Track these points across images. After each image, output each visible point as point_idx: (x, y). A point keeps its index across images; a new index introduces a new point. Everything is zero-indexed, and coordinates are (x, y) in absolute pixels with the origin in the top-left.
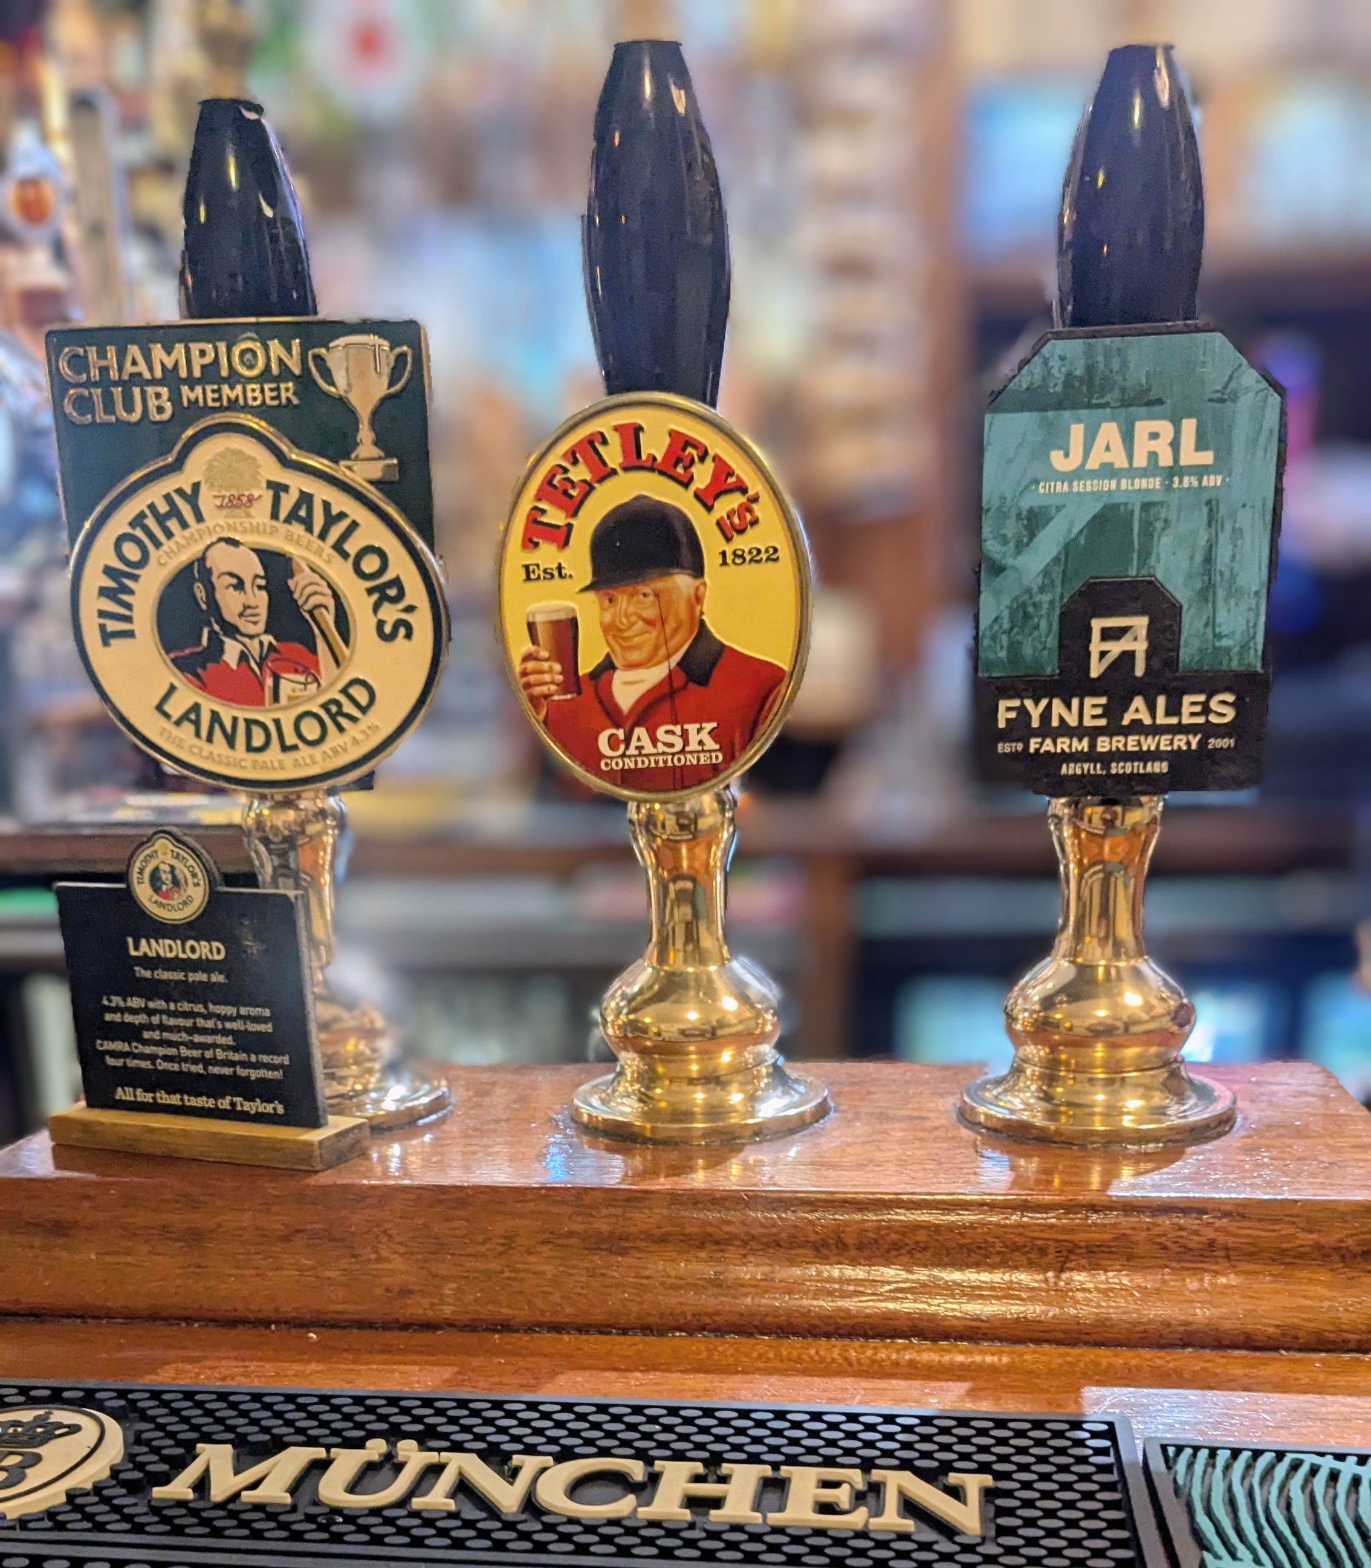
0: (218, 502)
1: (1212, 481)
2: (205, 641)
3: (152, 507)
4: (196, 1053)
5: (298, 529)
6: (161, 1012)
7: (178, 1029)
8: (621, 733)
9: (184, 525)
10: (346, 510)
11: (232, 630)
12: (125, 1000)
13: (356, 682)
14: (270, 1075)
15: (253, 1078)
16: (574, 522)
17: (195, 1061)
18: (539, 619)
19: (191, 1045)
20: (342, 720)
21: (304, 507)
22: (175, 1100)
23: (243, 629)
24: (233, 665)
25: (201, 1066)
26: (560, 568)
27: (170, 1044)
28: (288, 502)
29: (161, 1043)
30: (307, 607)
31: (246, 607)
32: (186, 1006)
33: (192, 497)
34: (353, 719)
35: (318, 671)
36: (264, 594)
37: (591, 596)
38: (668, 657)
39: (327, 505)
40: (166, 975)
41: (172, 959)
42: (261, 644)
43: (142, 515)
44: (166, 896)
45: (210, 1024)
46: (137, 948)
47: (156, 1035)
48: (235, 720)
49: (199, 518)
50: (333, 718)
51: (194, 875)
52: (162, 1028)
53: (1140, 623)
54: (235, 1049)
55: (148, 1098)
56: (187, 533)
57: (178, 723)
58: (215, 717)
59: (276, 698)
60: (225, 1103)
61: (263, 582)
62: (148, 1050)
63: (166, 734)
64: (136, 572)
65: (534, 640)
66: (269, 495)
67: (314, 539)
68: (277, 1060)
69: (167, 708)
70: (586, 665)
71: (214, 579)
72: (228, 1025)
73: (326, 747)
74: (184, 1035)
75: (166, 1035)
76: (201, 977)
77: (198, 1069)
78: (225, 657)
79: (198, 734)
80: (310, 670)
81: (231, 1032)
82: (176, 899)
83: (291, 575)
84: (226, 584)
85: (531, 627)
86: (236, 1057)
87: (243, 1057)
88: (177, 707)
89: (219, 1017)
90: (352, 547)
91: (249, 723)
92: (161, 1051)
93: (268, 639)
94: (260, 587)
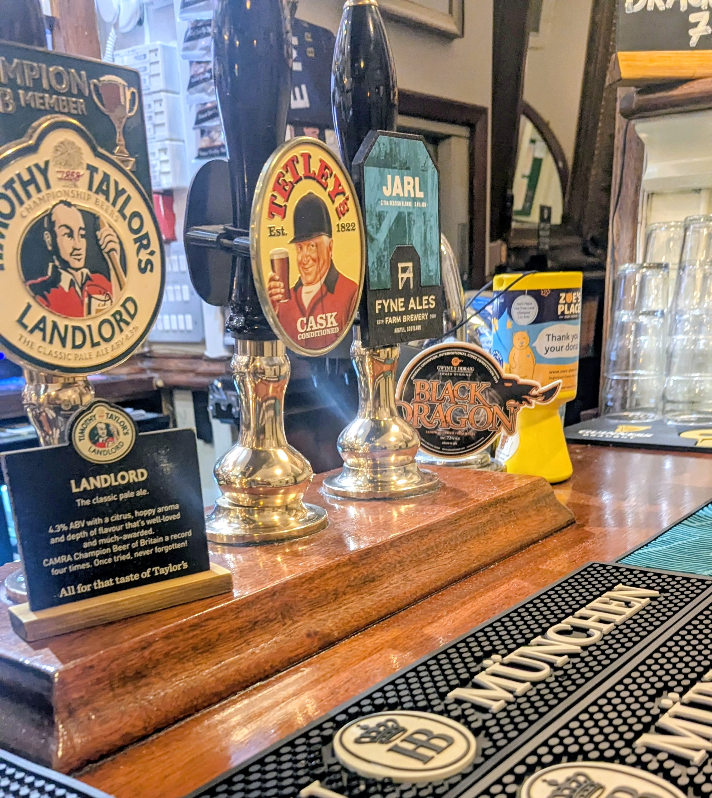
0: (60, 176)
1: (424, 205)
2: (49, 273)
3: (19, 176)
4: (125, 547)
5: (101, 198)
6: (98, 526)
7: (111, 534)
8: (305, 319)
9: (39, 190)
10: (126, 189)
11: (66, 265)
12: (68, 525)
13: (129, 299)
14: (179, 546)
15: (167, 551)
16: (287, 204)
17: (124, 552)
18: (276, 257)
19: (122, 542)
20: (122, 324)
21: (105, 184)
22: (109, 583)
23: (72, 265)
24: (66, 289)
25: (129, 554)
26: (283, 229)
27: (105, 546)
28: (98, 178)
29: (97, 548)
30: (107, 250)
31: (75, 249)
32: (118, 517)
33: (44, 172)
34: (127, 323)
35: (111, 292)
36: (84, 241)
37: (293, 245)
38: (321, 278)
39: (116, 183)
40: (102, 500)
41: (107, 488)
42: (82, 274)
43: (12, 181)
44: (103, 446)
45: (136, 525)
46: (78, 486)
47: (94, 543)
48: (66, 327)
49: (48, 186)
50: (118, 322)
51: (124, 428)
52: (99, 536)
53: (410, 265)
54: (153, 536)
55: (88, 588)
56: (40, 195)
57: (32, 331)
58: (55, 326)
59: (89, 313)
60: (146, 574)
61: (83, 232)
62: (87, 555)
63: (23, 339)
64: (7, 222)
65: (273, 270)
66: (87, 174)
67: (109, 205)
68: (183, 535)
69: (25, 321)
70: (292, 284)
71: (56, 229)
72: (149, 522)
73: (113, 342)
74: (115, 537)
75: (101, 541)
76: (129, 495)
77: (128, 556)
78: (62, 284)
79: (44, 339)
80: (106, 292)
81: (152, 525)
82: (111, 445)
83: (99, 229)
84: (63, 232)
85: (272, 261)
86: (156, 541)
87: (161, 539)
88: (31, 320)
89: (143, 518)
90: (128, 212)
91: (75, 328)
92: (97, 553)
93: (86, 271)
94: (83, 236)
